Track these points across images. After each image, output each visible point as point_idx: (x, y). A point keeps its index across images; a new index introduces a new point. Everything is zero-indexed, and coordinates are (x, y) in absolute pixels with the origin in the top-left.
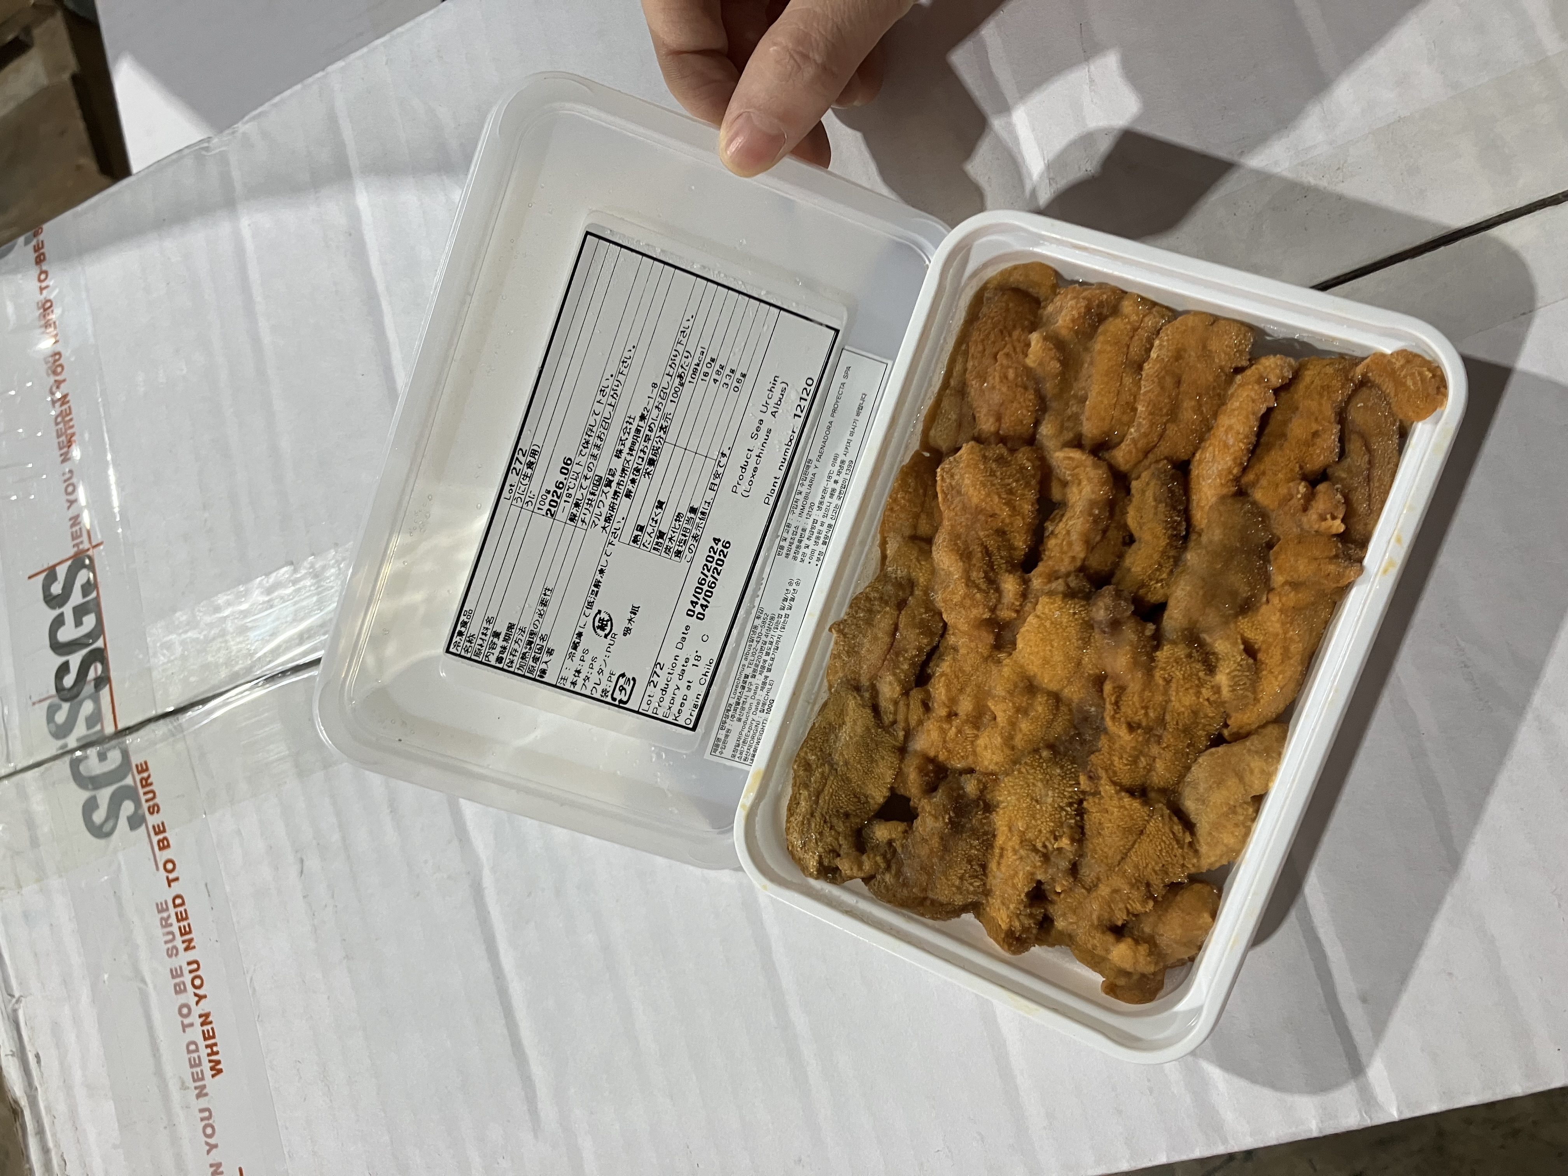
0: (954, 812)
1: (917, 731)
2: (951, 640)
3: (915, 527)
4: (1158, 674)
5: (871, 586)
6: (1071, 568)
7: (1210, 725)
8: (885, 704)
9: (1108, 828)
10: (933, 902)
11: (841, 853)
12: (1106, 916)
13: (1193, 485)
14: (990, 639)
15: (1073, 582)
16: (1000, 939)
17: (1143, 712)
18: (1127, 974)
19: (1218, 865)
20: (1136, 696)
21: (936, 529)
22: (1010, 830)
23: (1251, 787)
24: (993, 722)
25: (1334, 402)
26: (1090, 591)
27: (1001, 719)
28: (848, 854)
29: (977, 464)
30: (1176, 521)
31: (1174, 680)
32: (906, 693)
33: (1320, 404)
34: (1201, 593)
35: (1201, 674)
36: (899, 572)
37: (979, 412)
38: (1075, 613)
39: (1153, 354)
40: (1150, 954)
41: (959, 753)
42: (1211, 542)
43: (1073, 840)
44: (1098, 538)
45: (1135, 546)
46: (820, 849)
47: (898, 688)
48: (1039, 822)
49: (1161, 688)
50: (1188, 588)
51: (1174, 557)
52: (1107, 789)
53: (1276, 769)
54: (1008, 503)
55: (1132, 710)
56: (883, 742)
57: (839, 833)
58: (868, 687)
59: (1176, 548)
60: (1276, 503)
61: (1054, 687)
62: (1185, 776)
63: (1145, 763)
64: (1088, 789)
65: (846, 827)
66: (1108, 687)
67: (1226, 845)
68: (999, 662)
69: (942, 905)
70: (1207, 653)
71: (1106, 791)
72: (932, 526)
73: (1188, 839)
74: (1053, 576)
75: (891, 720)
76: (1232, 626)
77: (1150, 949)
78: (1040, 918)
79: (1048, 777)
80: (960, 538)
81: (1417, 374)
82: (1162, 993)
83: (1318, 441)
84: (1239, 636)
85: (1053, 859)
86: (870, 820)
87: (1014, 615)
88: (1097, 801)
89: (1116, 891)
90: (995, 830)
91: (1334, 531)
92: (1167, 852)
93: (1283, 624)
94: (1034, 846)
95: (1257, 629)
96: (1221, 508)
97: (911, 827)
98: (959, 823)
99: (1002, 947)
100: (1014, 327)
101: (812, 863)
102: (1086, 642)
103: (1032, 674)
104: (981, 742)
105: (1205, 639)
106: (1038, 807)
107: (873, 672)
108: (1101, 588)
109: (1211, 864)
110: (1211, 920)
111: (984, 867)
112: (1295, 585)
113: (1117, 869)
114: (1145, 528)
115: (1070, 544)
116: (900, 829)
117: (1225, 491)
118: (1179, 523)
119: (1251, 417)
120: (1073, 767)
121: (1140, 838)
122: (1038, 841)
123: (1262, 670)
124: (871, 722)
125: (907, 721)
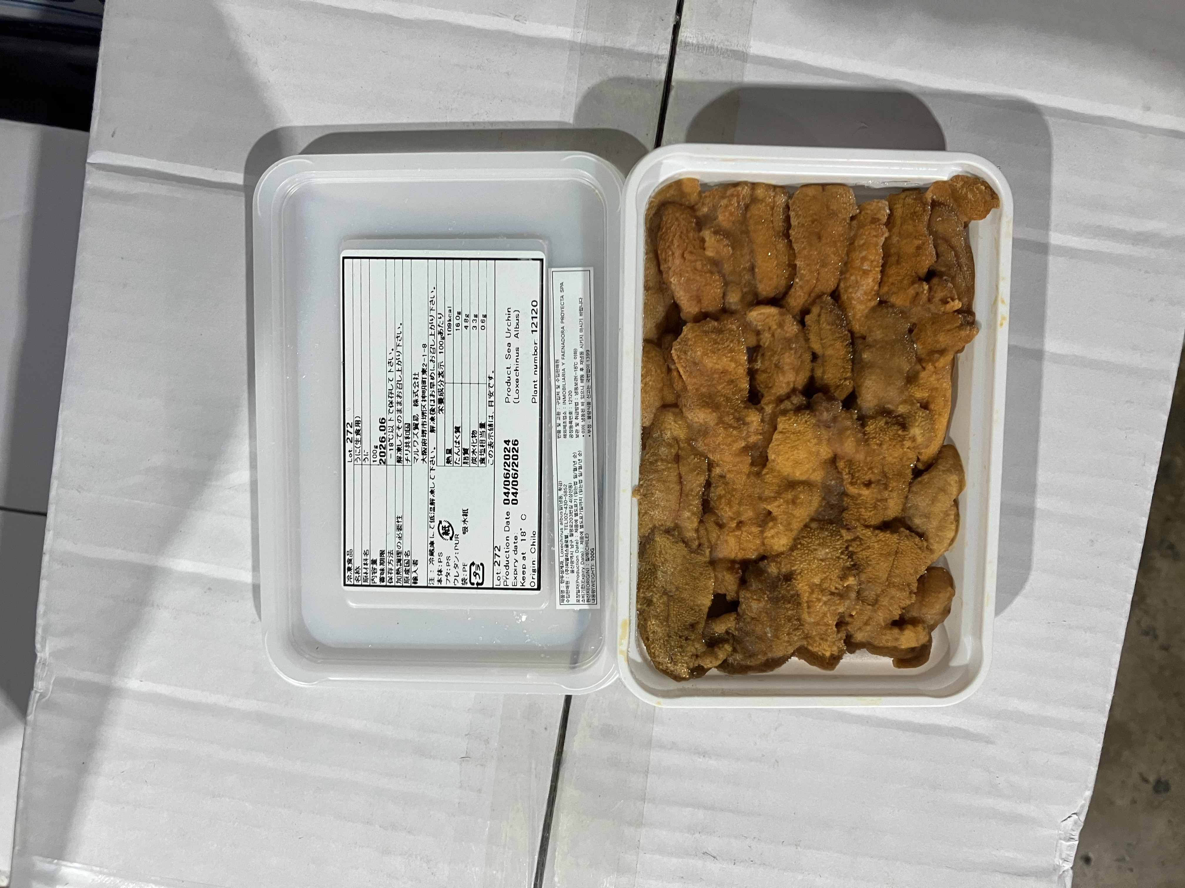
0: (768, 591)
1: (718, 545)
2: (719, 470)
3: (662, 398)
4: (872, 442)
6: (788, 390)
7: (911, 464)
8: (690, 534)
9: (874, 558)
11: (701, 654)
12: (889, 617)
14: (748, 460)
15: (795, 400)
16: (823, 666)
17: (870, 472)
18: (913, 649)
20: (861, 463)
21: (681, 395)
22: (810, 588)
23: (951, 495)
25: (923, 222)
26: (811, 403)
27: (778, 513)
28: (705, 653)
29: (700, 338)
30: (845, 334)
31: (884, 443)
32: (702, 521)
33: (915, 226)
34: (882, 378)
35: (900, 432)
36: (664, 435)
37: (683, 300)
38: (806, 421)
39: (794, 222)
40: (924, 629)
41: (752, 548)
42: (875, 341)
43: (854, 576)
44: (799, 363)
45: (819, 361)
46: (685, 659)
47: (695, 520)
48: (828, 574)
49: (877, 451)
50: (873, 377)
52: (864, 532)
53: (964, 475)
55: (862, 473)
56: (697, 562)
57: (693, 641)
58: (674, 528)
60: (909, 302)
61: (805, 477)
62: (906, 504)
63: (881, 506)
64: (850, 538)
65: (696, 635)
66: (841, 464)
67: (947, 538)
68: (758, 473)
69: (775, 659)
70: (896, 417)
71: (864, 535)
72: (673, 393)
73: (925, 544)
74: (778, 400)
75: (697, 544)
76: (905, 393)
77: (923, 626)
78: (845, 637)
79: (821, 540)
80: (705, 397)
81: (974, 189)
83: (922, 251)
84: (913, 399)
85: (845, 595)
86: (708, 623)
87: (762, 437)
88: (859, 543)
89: (891, 598)
90: (798, 591)
91: (956, 308)
92: (916, 558)
93: (939, 380)
94: (831, 591)
95: (922, 390)
96: (874, 316)
97: (738, 614)
98: (774, 597)
100: (688, 230)
102: (819, 439)
103: (788, 474)
104: (768, 534)
105: (888, 408)
106: (824, 564)
107: (675, 515)
108: (815, 399)
109: (941, 554)
111: (800, 620)
112: (941, 352)
113: (887, 583)
114: (826, 346)
116: (731, 619)
117: (872, 304)
118: (848, 335)
119: (878, 247)
120: (833, 527)
121: (896, 556)
122: (831, 586)
123: (934, 415)
124: (685, 551)
125: (709, 541)
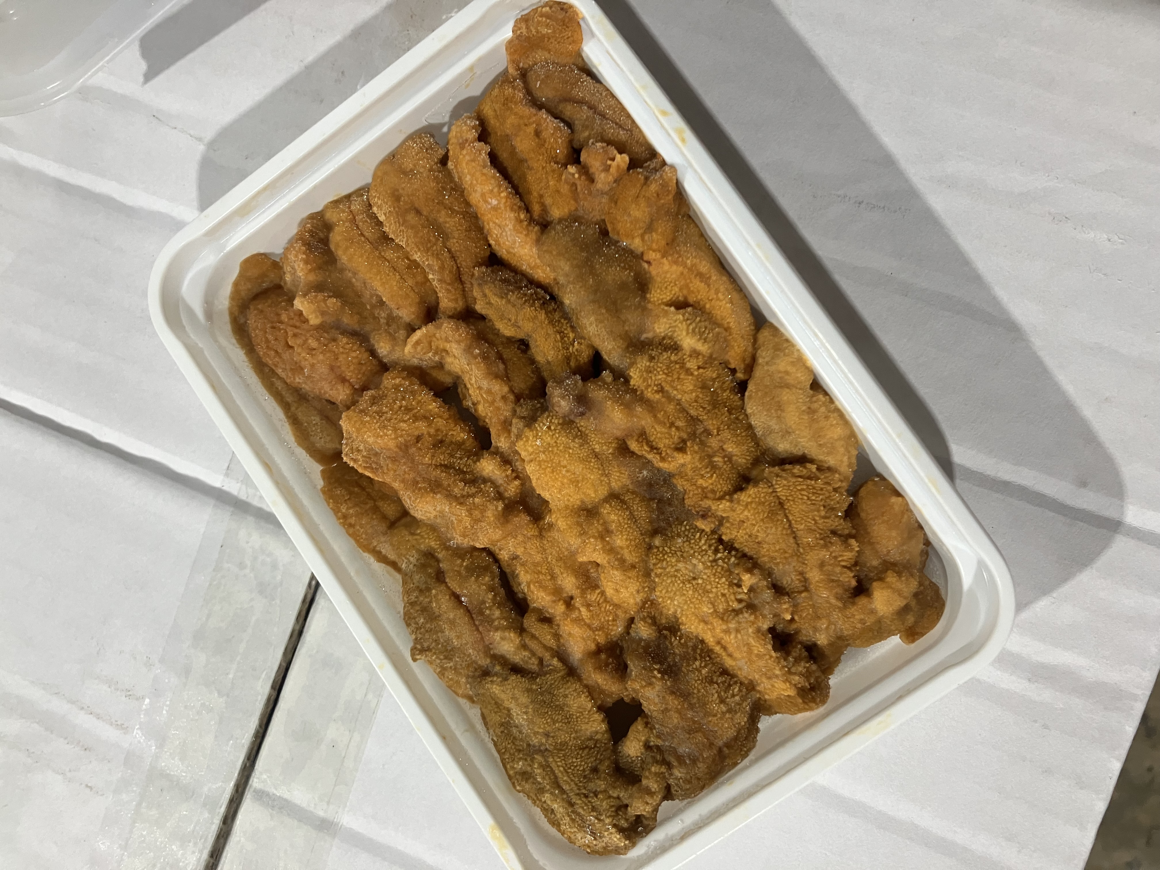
0: (656, 663)
1: (564, 645)
2: (504, 555)
3: (384, 517)
4: (649, 394)
5: (407, 592)
6: (510, 406)
7: (724, 383)
8: (518, 657)
9: (758, 531)
10: (728, 745)
11: (626, 802)
12: (839, 590)
13: (514, 262)
14: (523, 519)
15: (523, 411)
16: (801, 706)
17: (673, 429)
18: (905, 610)
19: (854, 460)
20: (656, 426)
21: (399, 501)
22: (706, 623)
23: (799, 383)
24: (600, 569)
25: (521, 102)
26: (542, 404)
27: (600, 558)
28: (631, 796)
29: (362, 422)
30: (532, 295)
31: (663, 384)
32: (521, 630)
33: (516, 114)
34: (604, 311)
35: (673, 358)
36: (411, 559)
37: (325, 393)
38: (549, 428)
39: (382, 218)
40: (899, 574)
41: (608, 621)
42: (567, 275)
43: (749, 571)
44: (501, 366)
45: (532, 344)
46: (607, 821)
47: (512, 635)
48: (714, 590)
49: (663, 400)
50: (592, 319)
51: (562, 317)
52: (722, 508)
53: (798, 350)
54: (416, 418)
55: (666, 438)
56: (551, 685)
57: (605, 791)
58: (491, 663)
59: (555, 310)
60: (572, 202)
61: (603, 492)
62: (755, 434)
63: (720, 459)
64: (713, 526)
65: (605, 779)
66: (633, 446)
67: (840, 439)
68: (551, 526)
69: (736, 738)
70: (660, 344)
71: (724, 511)
72: (394, 502)
73: (813, 468)
74: (506, 425)
75: (536, 662)
76: (650, 306)
77: (895, 571)
78: (805, 654)
79: (679, 553)
80: (418, 483)
81: (540, 19)
82: (942, 592)
83: (544, 135)
84: (662, 307)
85: (756, 602)
86: (615, 751)
87: (517, 483)
88: (728, 525)
89: (822, 565)
90: (697, 637)
91: (625, 165)
92: (814, 493)
93: (676, 262)
94: (734, 610)
95: (666, 288)
96: (545, 248)
97: (646, 716)
98: (669, 666)
99: (811, 709)
100: (278, 315)
101: (616, 839)
102: (582, 436)
103: (578, 503)
104: (610, 592)
105: (647, 338)
106: (700, 581)
107: (481, 647)
108: (546, 394)
109: (850, 465)
110: (900, 499)
111: (725, 672)
112: (650, 228)
113: (801, 550)
114: (520, 323)
115: (489, 392)
116: (641, 728)
117: (534, 236)
118: (536, 293)
119: (485, 171)
120: (685, 526)
121: (785, 509)
122: (731, 604)
123: (704, 307)
124: (524, 682)
125: (546, 648)
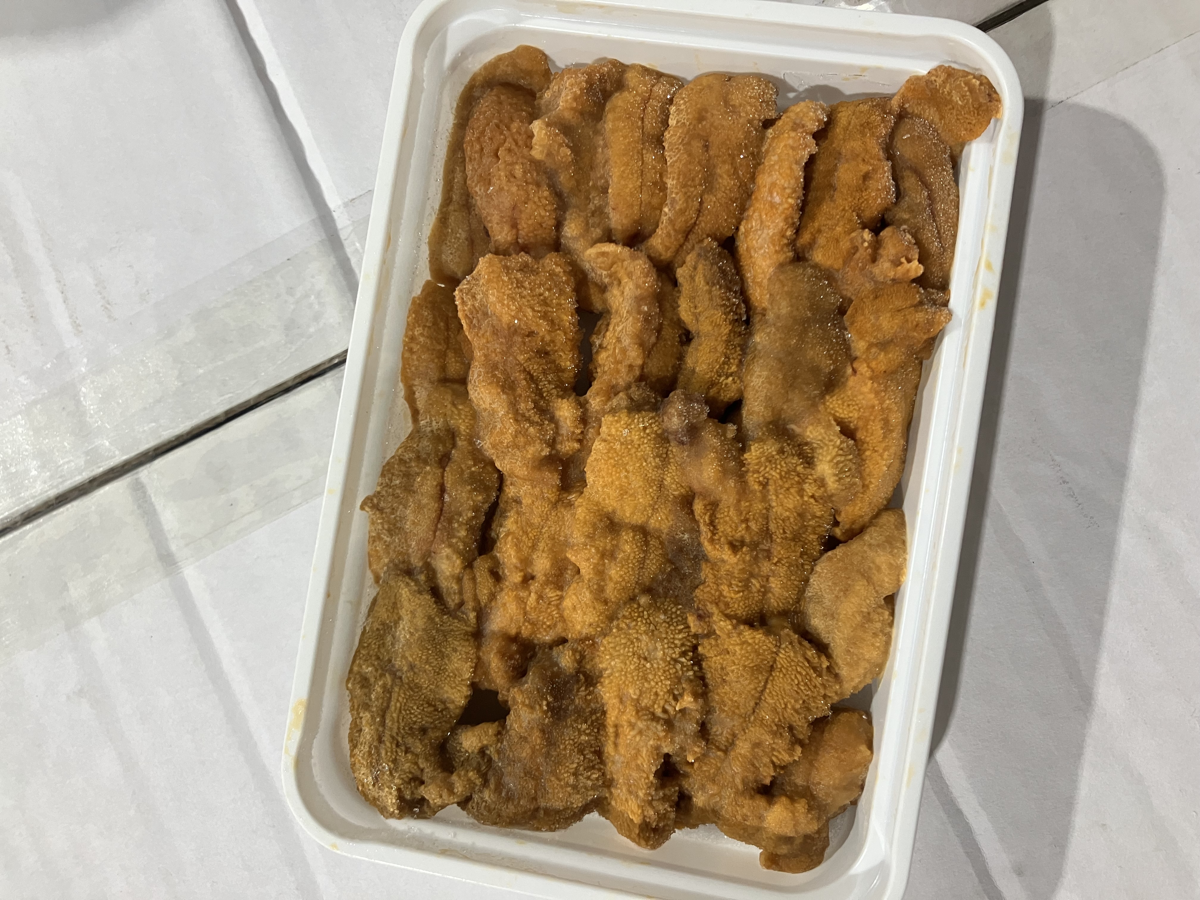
0: (551, 695)
1: (491, 609)
2: (510, 491)
3: (443, 368)
4: (752, 480)
5: (405, 447)
6: (630, 378)
7: (819, 526)
8: (446, 584)
9: (733, 671)
10: (547, 811)
11: (425, 778)
12: (751, 777)
13: (744, 262)
14: (555, 479)
15: (636, 393)
16: (634, 835)
17: (744, 526)
18: (788, 840)
19: (861, 686)
20: (732, 509)
21: (468, 367)
22: (621, 701)
23: (881, 586)
24: (577, 577)
25: (878, 138)
26: (657, 401)
27: (586, 570)
28: (433, 778)
29: (499, 276)
30: (734, 304)
31: (771, 482)
32: (469, 565)
33: (864, 143)
34: (780, 376)
35: (800, 469)
36: (434, 423)
37: (490, 222)
38: (645, 428)
39: (672, 122)
40: (810, 809)
41: (545, 623)
42: (778, 317)
43: (696, 696)
44: (653, 339)
45: (694, 344)
46: (397, 781)
47: (458, 562)
48: (653, 683)
49: (758, 494)
50: (765, 373)
51: (739, 345)
52: (722, 625)
53: (905, 559)
54: (545, 316)
55: (730, 526)
56: (452, 630)
57: (417, 756)
58: (421, 568)
59: (740, 334)
60: (841, 261)
61: (638, 519)
62: (804, 591)
63: (758, 585)
64: (700, 631)
65: (425, 746)
66: (698, 507)
67: (868, 661)
68: (570, 505)
69: (558, 812)
70: (799, 445)
71: (721, 629)
72: (463, 363)
73: (825, 664)
74: (612, 391)
75: (457, 601)
76: (821, 407)
77: (808, 804)
78: (675, 798)
79: (652, 627)
80: (497, 368)
81: (963, 85)
82: (828, 851)
83: (871, 183)
84: (831, 418)
85: (677, 724)
86: (453, 730)
87: (576, 446)
88: (713, 642)
89: (757, 745)
90: (603, 705)
91: (913, 275)
92: (806, 684)
93: (877, 393)
94: (653, 714)
95: (849, 405)
96: (781, 277)
97: (503, 726)
98: (560, 708)
99: (639, 844)
100: (512, 120)
101: (391, 801)
102: (665, 460)
103: (610, 509)
104: (567, 603)
105: (793, 430)
106: (648, 665)
107: (424, 548)
108: (667, 396)
109: (855, 688)
110: (869, 752)
111: (599, 753)
112: (884, 345)
113: (752, 718)
114: (702, 318)
115: (624, 351)
116: (491, 731)
117: (782, 258)
118: (738, 306)
119: (794, 166)
120: (678, 609)
121: (771, 675)
122: (656, 706)
123: (865, 451)
124: (433, 609)
125: (476, 599)
